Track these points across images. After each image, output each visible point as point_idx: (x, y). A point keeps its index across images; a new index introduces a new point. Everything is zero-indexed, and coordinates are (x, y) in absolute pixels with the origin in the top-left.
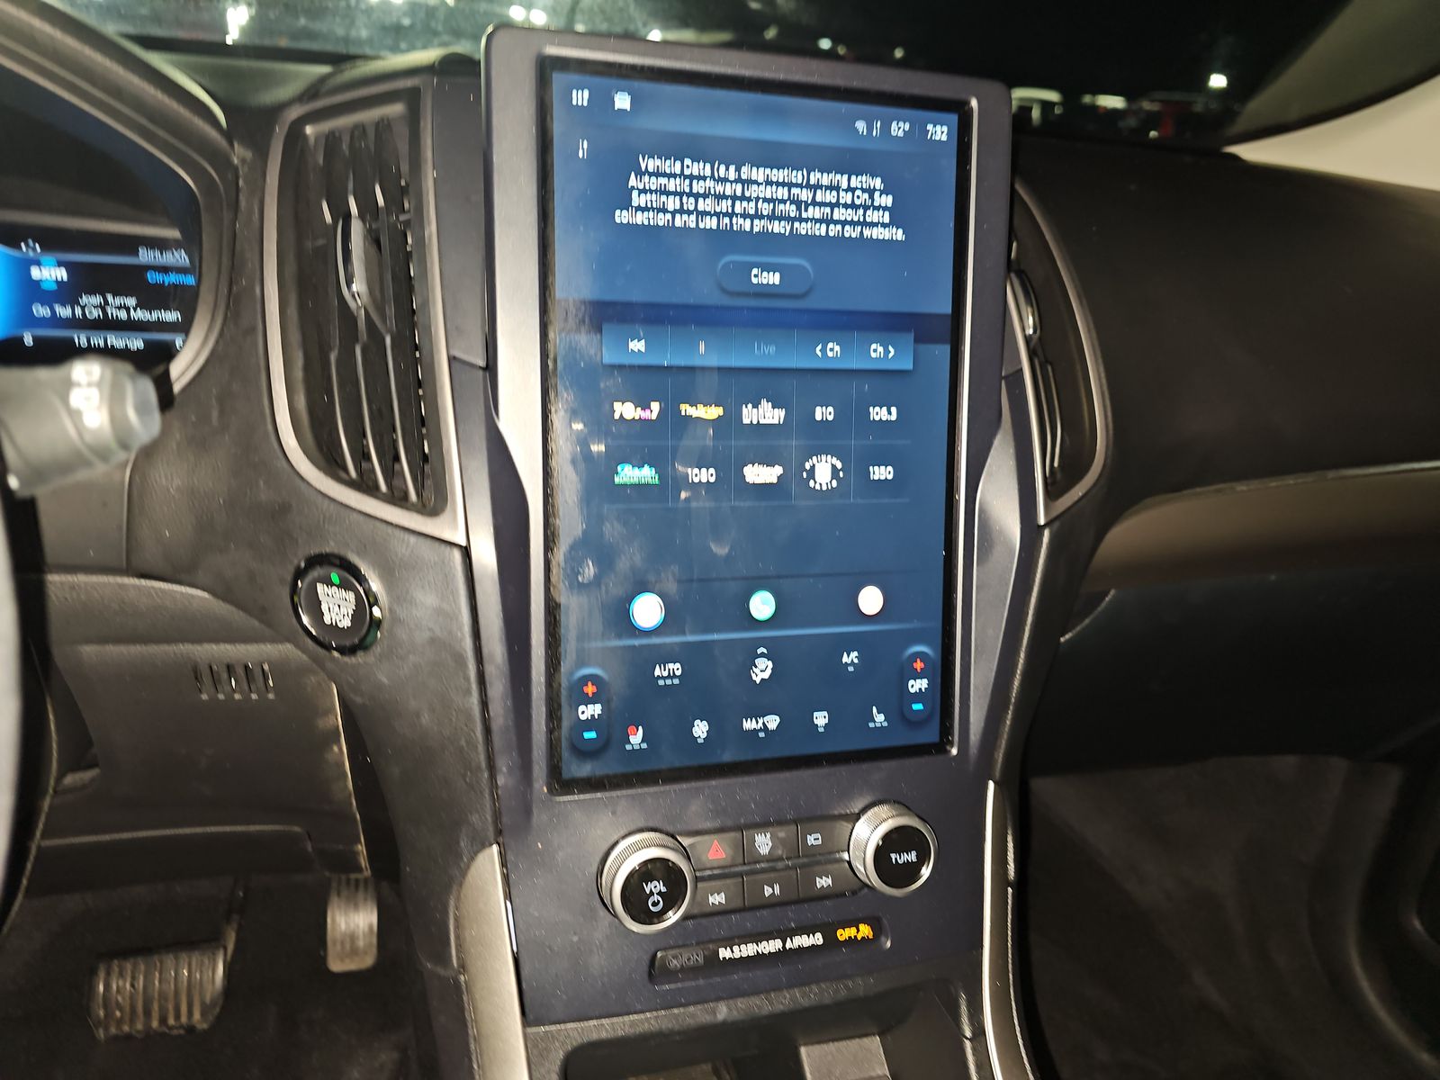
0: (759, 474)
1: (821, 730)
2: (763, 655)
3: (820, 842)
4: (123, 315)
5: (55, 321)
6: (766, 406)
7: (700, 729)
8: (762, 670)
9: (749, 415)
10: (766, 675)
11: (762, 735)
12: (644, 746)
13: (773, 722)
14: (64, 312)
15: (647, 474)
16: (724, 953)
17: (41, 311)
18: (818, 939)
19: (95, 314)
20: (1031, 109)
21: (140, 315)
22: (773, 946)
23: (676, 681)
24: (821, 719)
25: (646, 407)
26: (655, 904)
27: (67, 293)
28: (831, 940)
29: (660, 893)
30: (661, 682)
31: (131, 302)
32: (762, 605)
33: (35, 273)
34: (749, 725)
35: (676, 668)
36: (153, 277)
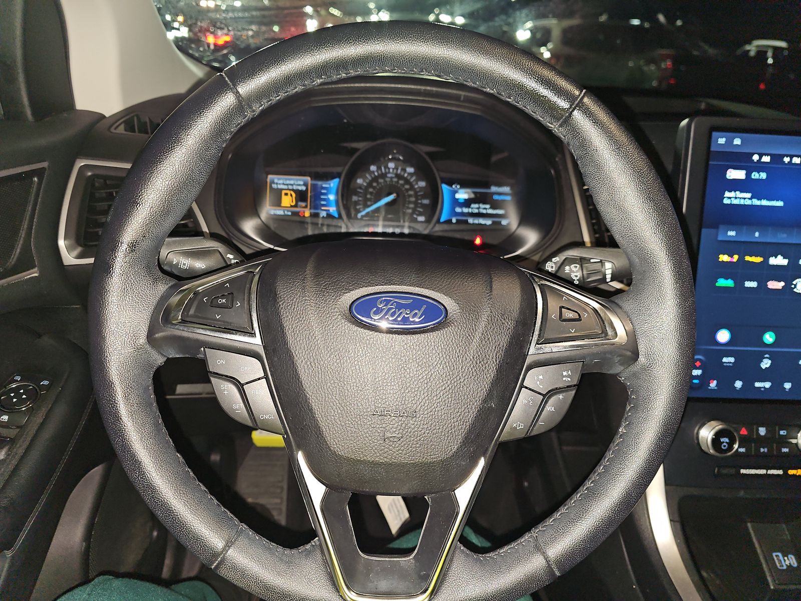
0: (774, 285)
1: (787, 390)
2: (767, 358)
3: (785, 434)
4: (484, 211)
5: (463, 214)
6: (780, 257)
7: (738, 384)
8: (766, 364)
9: (773, 261)
10: (768, 366)
11: (762, 389)
12: (716, 388)
13: (768, 385)
14: (466, 210)
15: (729, 283)
16: (743, 471)
17: (458, 210)
18: (780, 472)
19: (476, 211)
20: (767, 52)
21: (490, 211)
22: (763, 472)
23: (731, 365)
24: (788, 386)
25: (732, 257)
26: (725, 446)
27: (467, 203)
28: (785, 473)
29: (727, 443)
30: (725, 364)
31: (488, 206)
32: (769, 338)
33: (457, 196)
34: (757, 385)
35: (732, 360)
36: (496, 197)
